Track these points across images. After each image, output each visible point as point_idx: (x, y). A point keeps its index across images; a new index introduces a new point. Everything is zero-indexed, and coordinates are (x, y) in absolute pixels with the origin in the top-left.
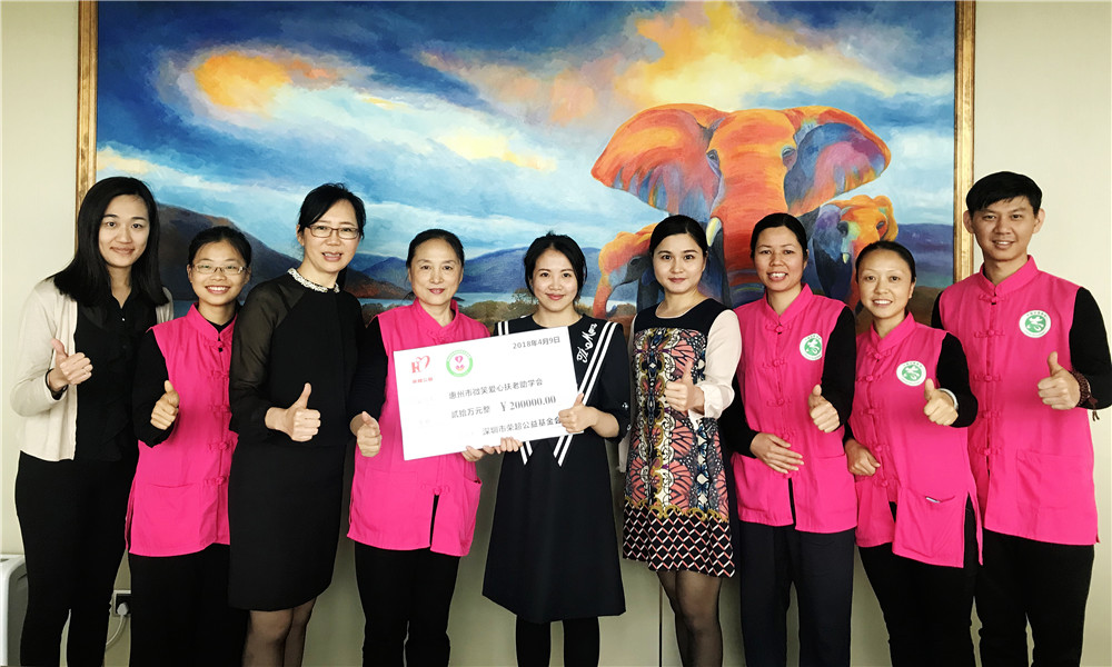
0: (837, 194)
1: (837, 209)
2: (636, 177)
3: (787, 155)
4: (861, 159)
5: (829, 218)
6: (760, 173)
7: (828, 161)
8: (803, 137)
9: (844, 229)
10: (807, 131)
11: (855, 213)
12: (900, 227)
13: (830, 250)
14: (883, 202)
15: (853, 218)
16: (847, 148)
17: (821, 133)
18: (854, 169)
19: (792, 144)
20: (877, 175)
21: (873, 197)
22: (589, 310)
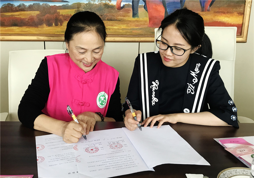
22: (115, 6)
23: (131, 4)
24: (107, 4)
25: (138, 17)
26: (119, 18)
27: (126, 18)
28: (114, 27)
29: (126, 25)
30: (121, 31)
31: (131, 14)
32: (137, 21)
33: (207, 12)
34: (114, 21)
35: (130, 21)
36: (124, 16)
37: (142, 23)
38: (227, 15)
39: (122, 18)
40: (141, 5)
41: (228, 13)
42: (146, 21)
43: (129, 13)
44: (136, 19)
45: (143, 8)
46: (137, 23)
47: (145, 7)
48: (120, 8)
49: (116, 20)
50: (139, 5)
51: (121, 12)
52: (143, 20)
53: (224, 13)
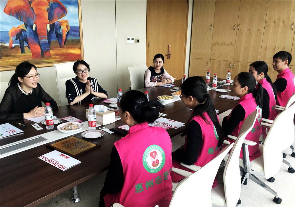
0: (58, 19)
1: (59, 23)
2: (15, 13)
3: (48, 9)
4: (62, 11)
5: (57, 25)
6: (43, 13)
7: (56, 12)
8: (50, 5)
9: (60, 27)
10: (51, 4)
11: (62, 23)
12: (70, 27)
13: (58, 32)
14: (67, 21)
15: (62, 25)
16: (59, 9)
17: (54, 5)
18: (61, 14)
19: (48, 7)
20: (65, 15)
21: (65, 20)
22: (8, 47)
23: (19, 45)
24: (3, 46)
25: (25, 53)
26: (13, 54)
27: (17, 54)
28: (10, 61)
29: (18, 59)
30: (15, 63)
31: (20, 51)
32: (25, 56)
33: (63, 48)
34: (9, 57)
35: (20, 56)
36: (16, 53)
37: (28, 57)
38: (73, 49)
39: (15, 54)
40: (26, 45)
41: (73, 48)
42: (30, 56)
43: (19, 51)
44: (24, 54)
45: (27, 47)
46: (25, 57)
47: (28, 47)
48: (12, 48)
49: (11, 56)
50: (24, 45)
51: (13, 51)
52: (28, 55)
53: (71, 48)
